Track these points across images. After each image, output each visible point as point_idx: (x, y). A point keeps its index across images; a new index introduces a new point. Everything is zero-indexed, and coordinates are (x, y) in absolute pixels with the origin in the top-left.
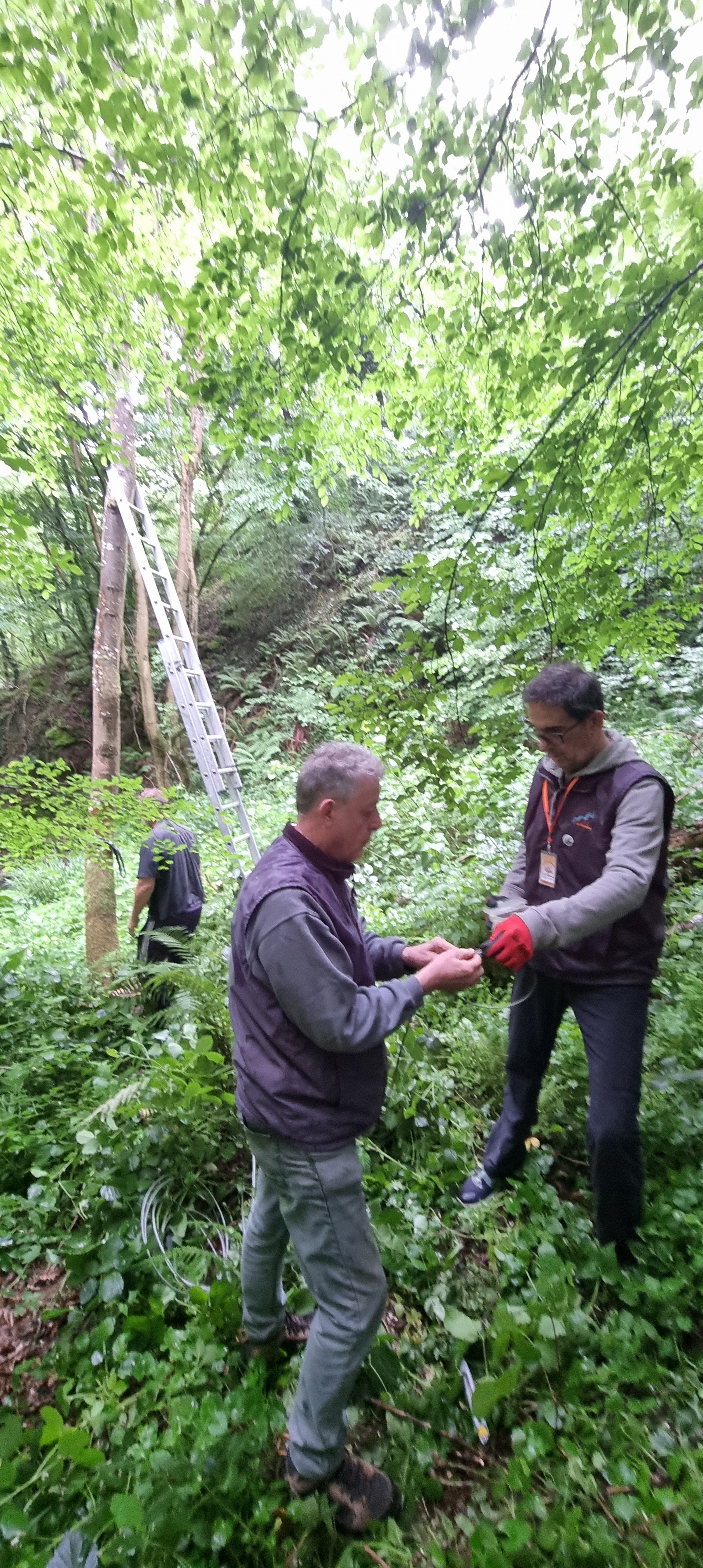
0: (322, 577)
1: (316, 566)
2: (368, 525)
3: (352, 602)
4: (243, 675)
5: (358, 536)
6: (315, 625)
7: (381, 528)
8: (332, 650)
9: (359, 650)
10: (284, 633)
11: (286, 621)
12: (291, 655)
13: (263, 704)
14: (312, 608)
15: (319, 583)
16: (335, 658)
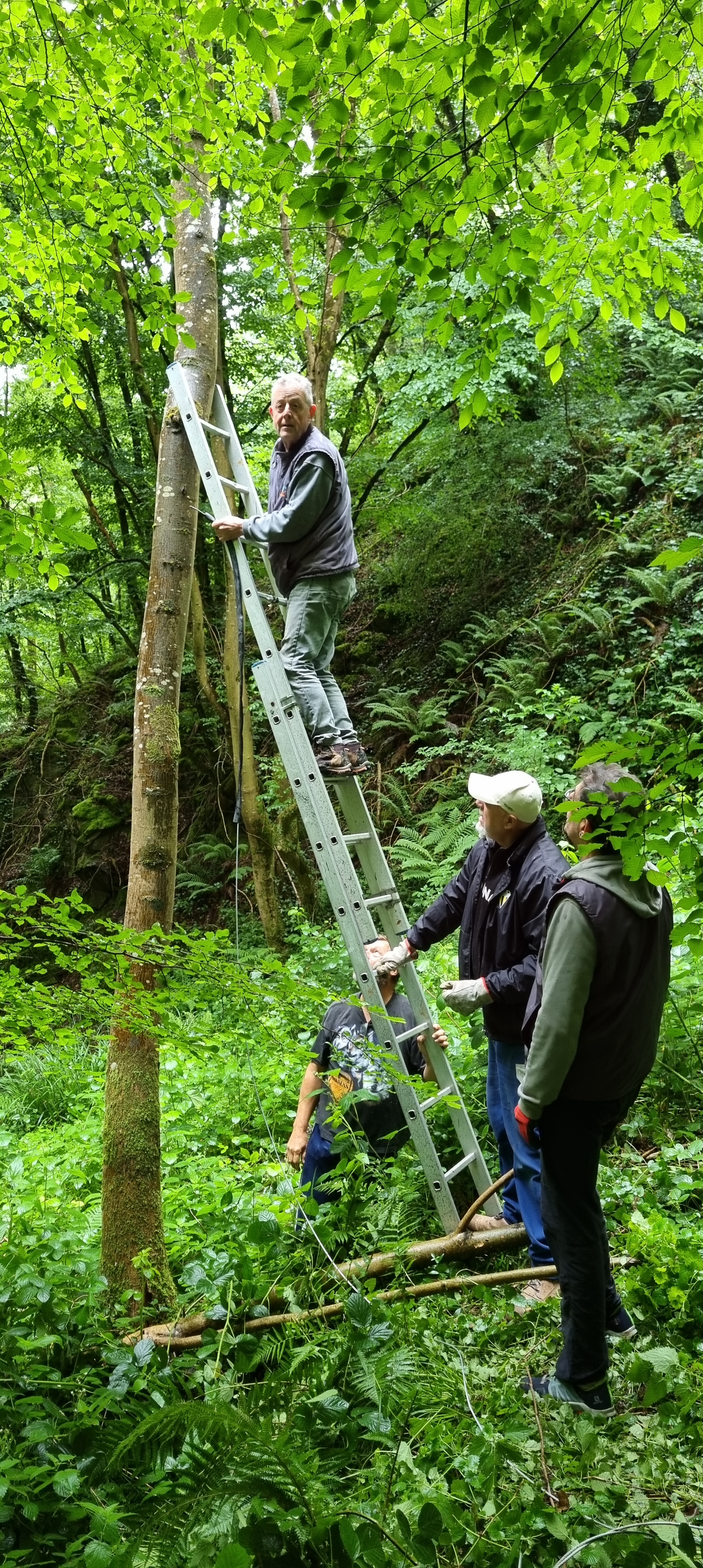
0: (563, 516)
1: (554, 497)
2: (653, 414)
3: (622, 560)
4: (415, 702)
5: (633, 437)
6: (550, 607)
7: (676, 418)
8: (582, 653)
9: (635, 651)
10: (491, 623)
11: (495, 601)
12: (504, 664)
13: (450, 756)
14: (544, 574)
15: (557, 527)
16: (589, 667)
